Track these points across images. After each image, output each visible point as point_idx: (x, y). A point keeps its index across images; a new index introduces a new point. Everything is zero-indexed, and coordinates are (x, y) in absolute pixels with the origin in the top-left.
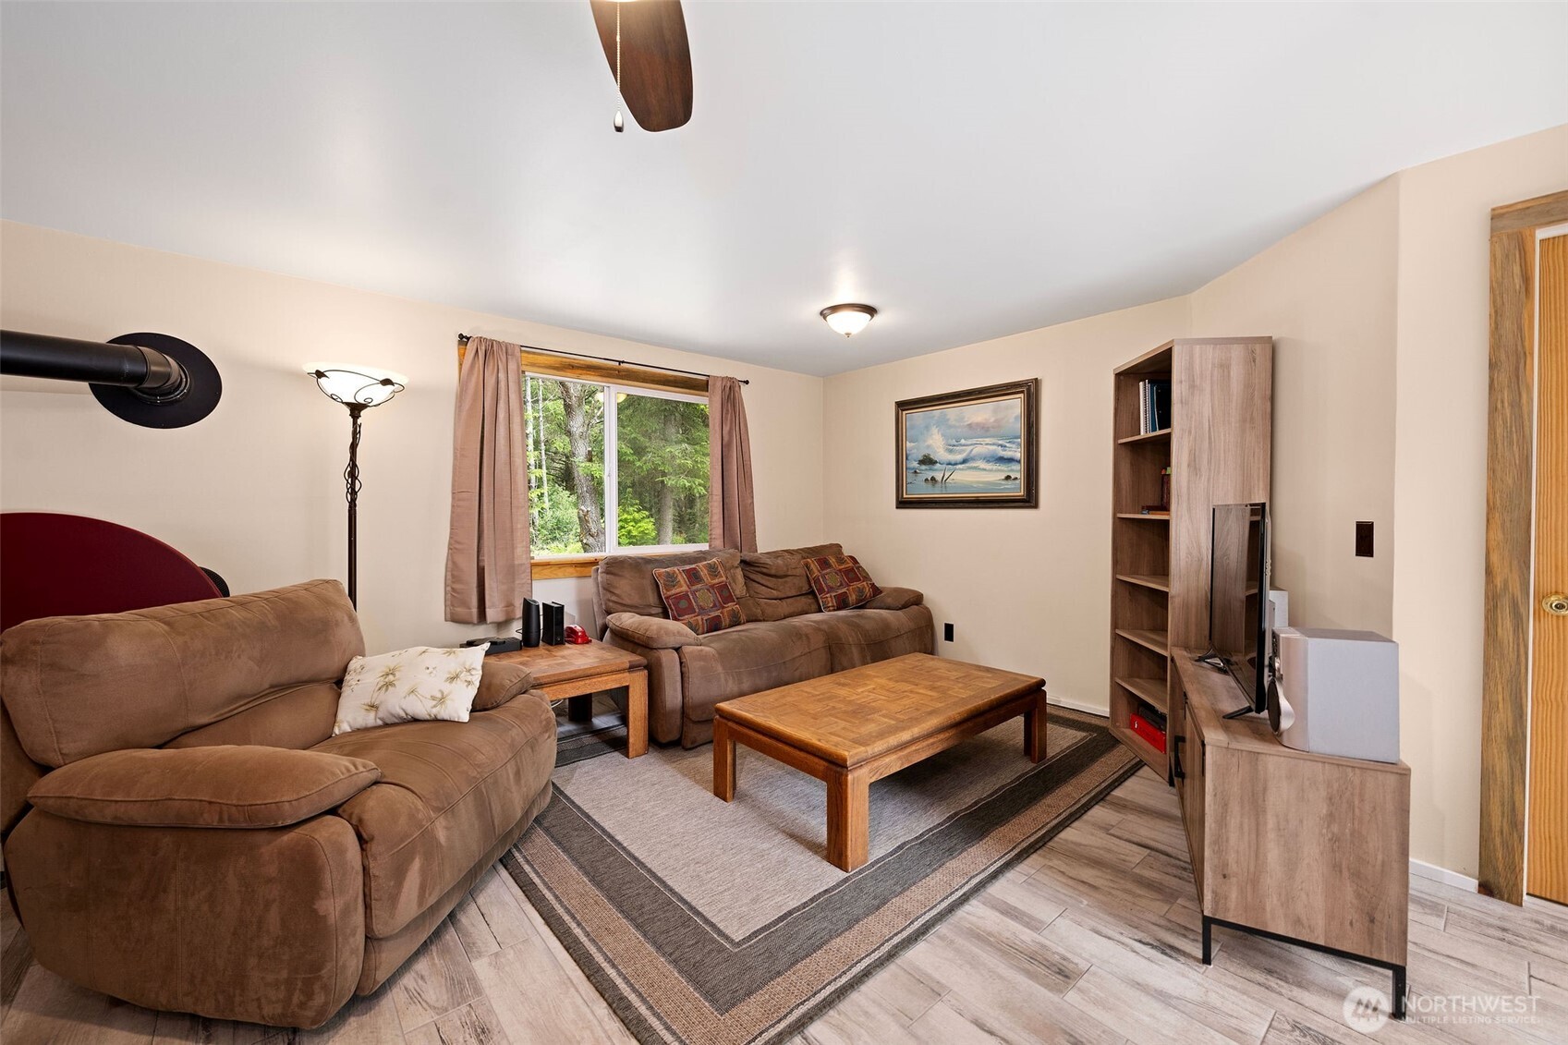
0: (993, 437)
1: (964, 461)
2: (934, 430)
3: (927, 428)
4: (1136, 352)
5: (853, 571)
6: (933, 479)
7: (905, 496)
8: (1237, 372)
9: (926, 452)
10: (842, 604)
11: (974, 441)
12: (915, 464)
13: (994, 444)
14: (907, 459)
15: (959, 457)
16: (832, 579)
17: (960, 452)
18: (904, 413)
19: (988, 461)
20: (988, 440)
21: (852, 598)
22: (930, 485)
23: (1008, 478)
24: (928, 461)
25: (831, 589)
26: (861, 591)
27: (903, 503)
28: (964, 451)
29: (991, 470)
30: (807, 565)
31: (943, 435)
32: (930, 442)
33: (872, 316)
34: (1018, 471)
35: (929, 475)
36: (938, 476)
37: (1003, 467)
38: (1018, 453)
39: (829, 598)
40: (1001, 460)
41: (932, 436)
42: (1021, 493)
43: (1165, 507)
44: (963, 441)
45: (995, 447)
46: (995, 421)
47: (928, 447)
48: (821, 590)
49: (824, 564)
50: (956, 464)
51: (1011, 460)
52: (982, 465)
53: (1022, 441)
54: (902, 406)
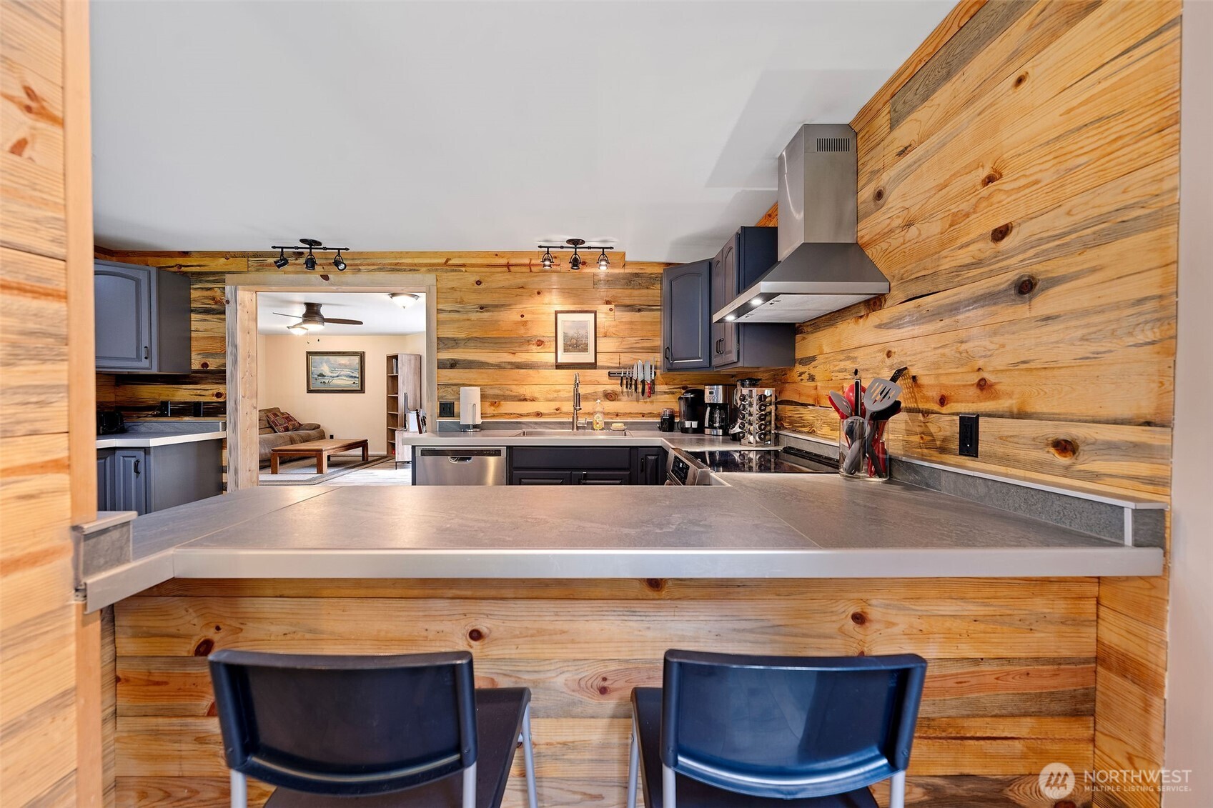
0: (348, 369)
1: (337, 376)
2: (324, 364)
3: (321, 363)
4: (392, 353)
5: (288, 418)
6: (324, 382)
7: (311, 388)
8: (413, 362)
9: (321, 372)
10: (287, 429)
11: (341, 370)
12: (316, 376)
14: (312, 374)
15: (335, 375)
16: (280, 420)
17: (335, 373)
18: (310, 356)
19: (347, 377)
20: (346, 370)
21: (290, 427)
22: (323, 384)
23: (354, 383)
24: (322, 375)
25: (281, 425)
26: (294, 425)
27: (309, 391)
28: (337, 373)
29: (348, 380)
30: (267, 416)
31: (328, 366)
32: (322, 368)
34: (358, 381)
35: (323, 380)
36: (327, 381)
37: (352, 379)
38: (357, 375)
39: (281, 428)
40: (352, 377)
41: (324, 366)
42: (358, 388)
43: (397, 393)
44: (336, 369)
45: (349, 372)
46: (349, 363)
47: (322, 370)
48: (276, 425)
49: (275, 415)
50: (334, 377)
51: (355, 377)
52: (344, 378)
53: (359, 371)
54: (309, 353)
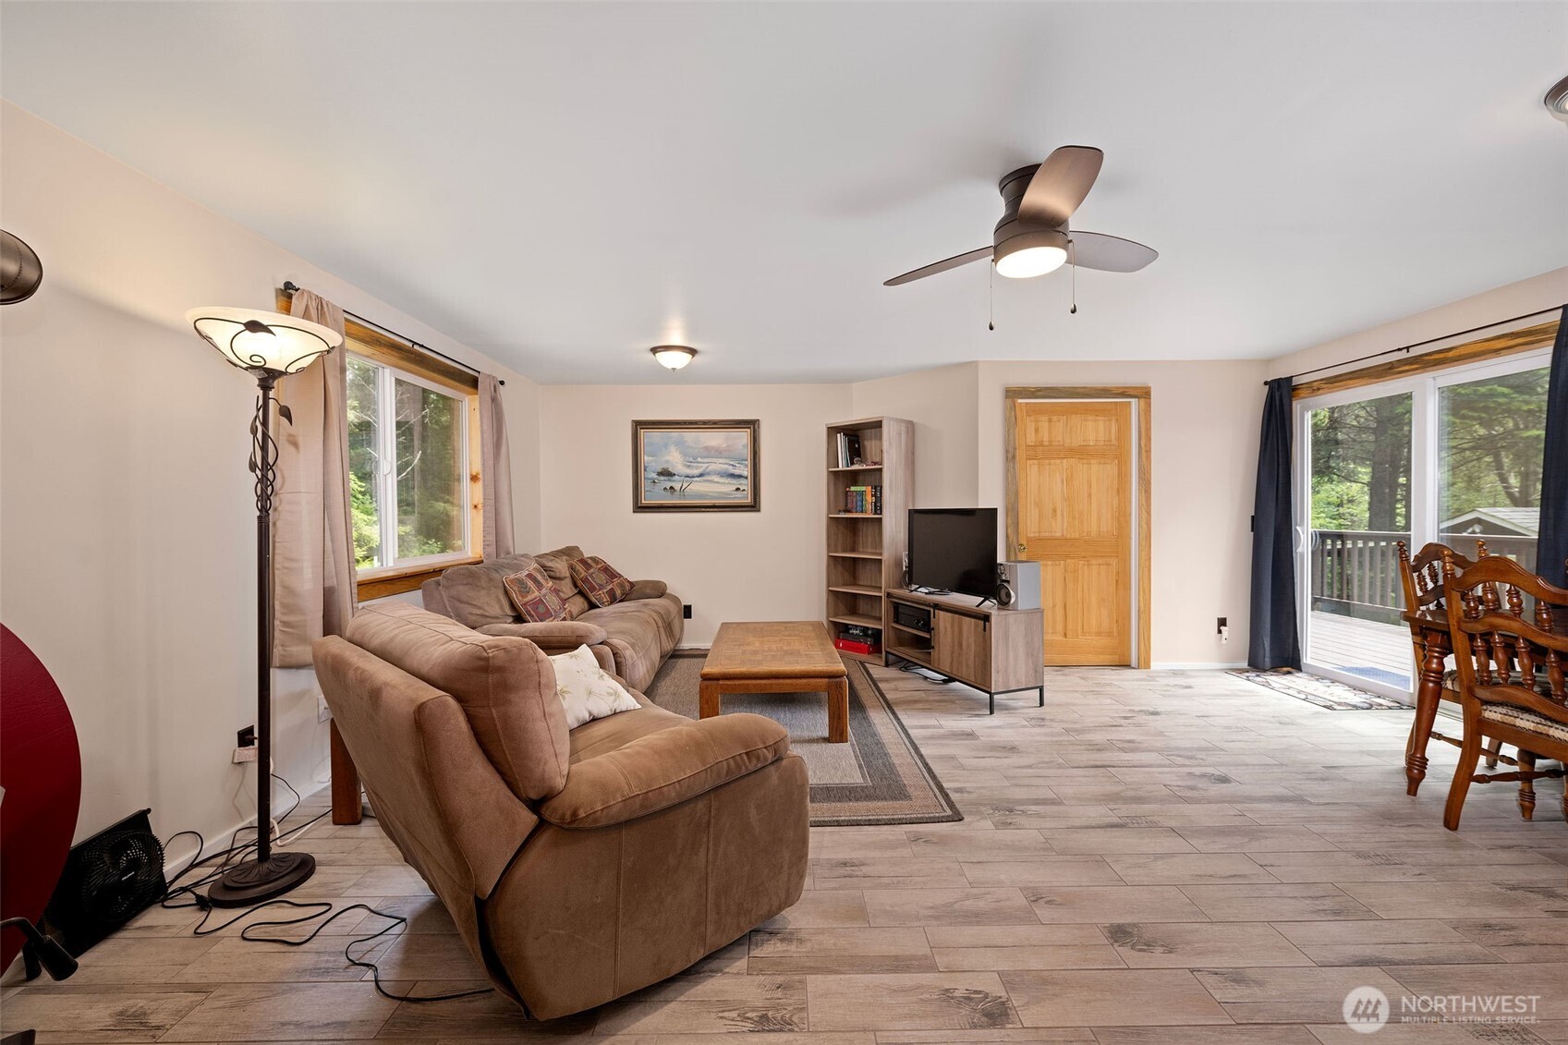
0: (726, 458)
1: (701, 475)
2: (673, 449)
3: (666, 446)
5: (610, 573)
6: (671, 488)
7: (643, 502)
8: (904, 438)
9: (665, 466)
10: (614, 598)
11: (710, 460)
12: (654, 475)
13: (726, 464)
14: (645, 470)
15: (696, 472)
16: (595, 577)
17: (697, 468)
18: (642, 431)
19: (722, 476)
20: (721, 461)
21: (618, 593)
22: (668, 493)
23: (738, 489)
24: (666, 473)
26: (621, 586)
27: (639, 508)
28: (701, 467)
29: (724, 483)
31: (680, 453)
32: (667, 458)
33: (693, 356)
34: (746, 485)
35: (668, 485)
36: (677, 486)
37: (734, 481)
38: (746, 472)
39: (601, 595)
40: (732, 476)
41: (668, 452)
42: (749, 500)
44: (699, 459)
45: (727, 466)
46: (728, 446)
47: (667, 462)
48: (593, 589)
49: (583, 564)
50: (693, 477)
51: (740, 476)
52: (716, 479)
53: (749, 463)
54: (639, 425)
